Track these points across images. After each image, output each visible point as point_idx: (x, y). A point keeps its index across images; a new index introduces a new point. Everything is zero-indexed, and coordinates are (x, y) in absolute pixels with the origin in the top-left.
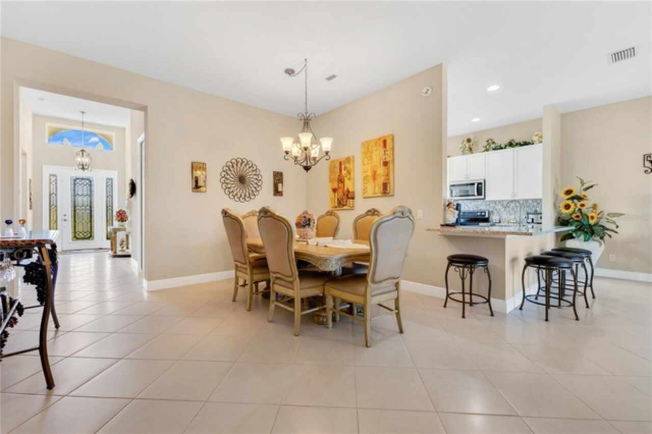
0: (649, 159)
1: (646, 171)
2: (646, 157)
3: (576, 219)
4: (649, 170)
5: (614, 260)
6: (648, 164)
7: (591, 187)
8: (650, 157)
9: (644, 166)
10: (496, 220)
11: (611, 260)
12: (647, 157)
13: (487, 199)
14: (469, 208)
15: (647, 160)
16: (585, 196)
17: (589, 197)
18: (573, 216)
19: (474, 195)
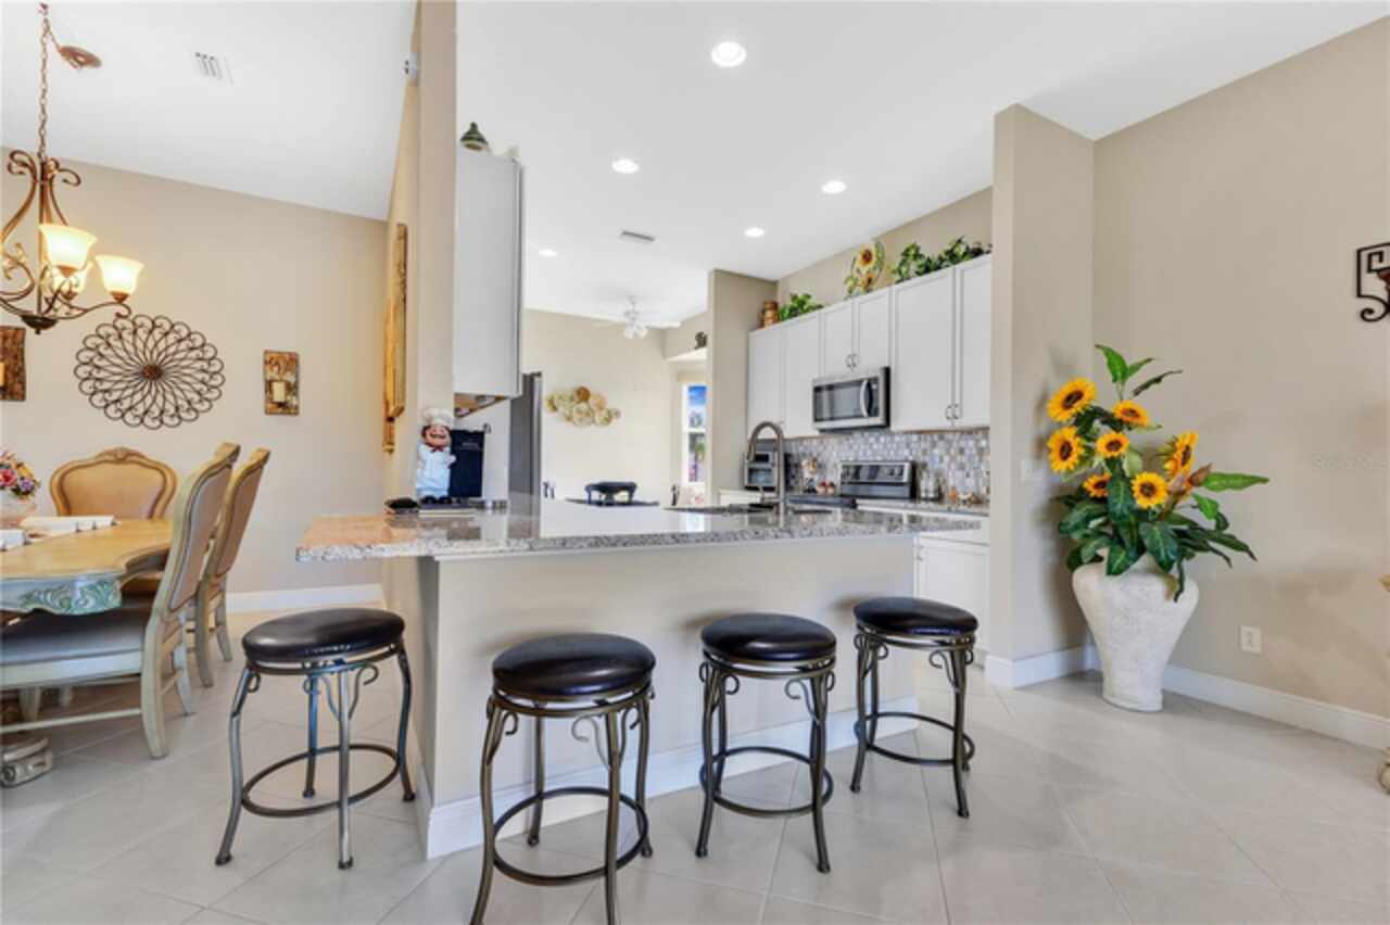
0: (1376, 265)
1: (1365, 314)
2: (1366, 258)
3: (1094, 493)
4: (1379, 309)
5: (1257, 649)
6: (1372, 284)
7: (1158, 380)
8: (1381, 254)
9: (1359, 295)
10: (927, 491)
11: (1245, 647)
12: (1370, 256)
13: (894, 427)
14: (875, 453)
15: (1370, 270)
16: (1133, 412)
17: (1148, 417)
18: (1089, 485)
19: (861, 416)
